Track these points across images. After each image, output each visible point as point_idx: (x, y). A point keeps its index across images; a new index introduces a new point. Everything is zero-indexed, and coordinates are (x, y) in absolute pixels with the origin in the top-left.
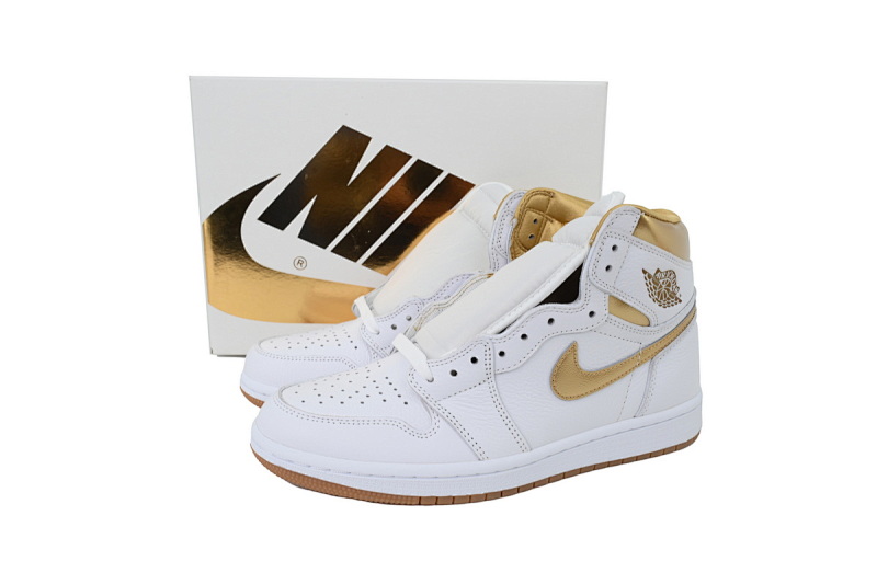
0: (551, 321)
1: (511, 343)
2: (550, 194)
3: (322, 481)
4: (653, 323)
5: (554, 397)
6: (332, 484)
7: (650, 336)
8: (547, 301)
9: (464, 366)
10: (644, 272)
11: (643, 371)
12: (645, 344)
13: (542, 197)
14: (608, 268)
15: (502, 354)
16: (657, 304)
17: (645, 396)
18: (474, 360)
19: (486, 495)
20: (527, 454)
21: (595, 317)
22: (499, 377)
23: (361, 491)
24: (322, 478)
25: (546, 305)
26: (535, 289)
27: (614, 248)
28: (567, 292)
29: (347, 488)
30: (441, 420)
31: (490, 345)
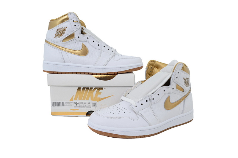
0: (164, 91)
1: (155, 96)
2: (154, 61)
3: (112, 134)
4: (185, 91)
5: (165, 110)
6: (114, 134)
7: (184, 94)
8: (163, 86)
9: (144, 102)
10: (184, 78)
11: (182, 102)
12: (183, 96)
13: (153, 62)
14: (177, 77)
15: (153, 99)
16: (185, 86)
17: (183, 109)
18: (147, 101)
19: (152, 134)
20: (160, 124)
21: (174, 89)
22: (153, 105)
23: (122, 135)
24: (112, 133)
25: (163, 87)
26: (160, 83)
27: (178, 73)
28: (168, 84)
29: (118, 135)
30: (140, 116)
31: (151, 97)
